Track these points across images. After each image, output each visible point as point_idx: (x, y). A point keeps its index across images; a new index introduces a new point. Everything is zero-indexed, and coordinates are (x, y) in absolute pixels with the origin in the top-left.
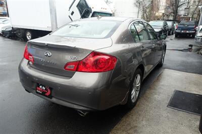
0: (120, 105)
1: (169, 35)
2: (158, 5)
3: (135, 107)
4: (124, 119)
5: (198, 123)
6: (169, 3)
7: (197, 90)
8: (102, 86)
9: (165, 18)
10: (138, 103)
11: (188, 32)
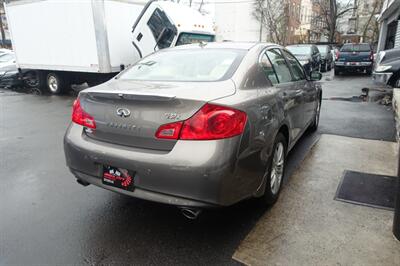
0: (253, 198)
1: (323, 71)
2: (298, 15)
3: (277, 203)
4: (260, 223)
5: (391, 223)
6: (318, 10)
7: (383, 168)
8: (225, 164)
9: (313, 38)
10: (281, 196)
11: (357, 64)
